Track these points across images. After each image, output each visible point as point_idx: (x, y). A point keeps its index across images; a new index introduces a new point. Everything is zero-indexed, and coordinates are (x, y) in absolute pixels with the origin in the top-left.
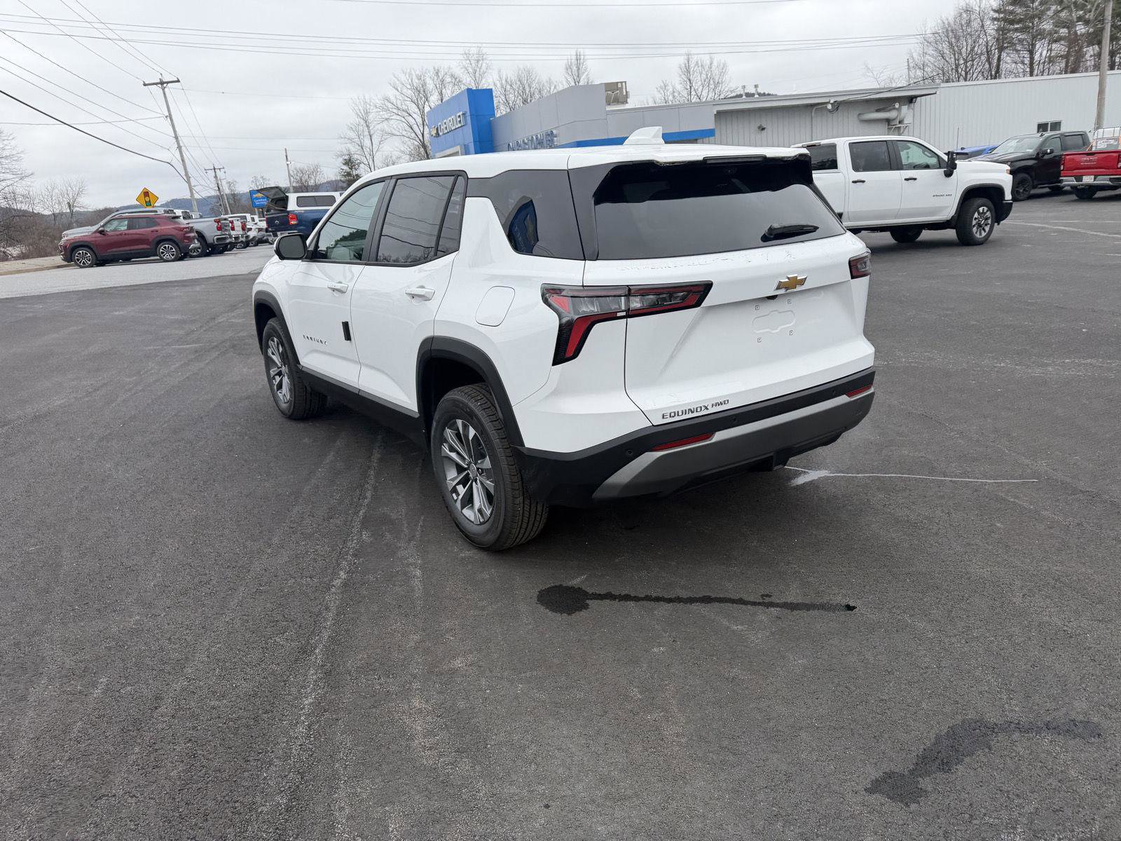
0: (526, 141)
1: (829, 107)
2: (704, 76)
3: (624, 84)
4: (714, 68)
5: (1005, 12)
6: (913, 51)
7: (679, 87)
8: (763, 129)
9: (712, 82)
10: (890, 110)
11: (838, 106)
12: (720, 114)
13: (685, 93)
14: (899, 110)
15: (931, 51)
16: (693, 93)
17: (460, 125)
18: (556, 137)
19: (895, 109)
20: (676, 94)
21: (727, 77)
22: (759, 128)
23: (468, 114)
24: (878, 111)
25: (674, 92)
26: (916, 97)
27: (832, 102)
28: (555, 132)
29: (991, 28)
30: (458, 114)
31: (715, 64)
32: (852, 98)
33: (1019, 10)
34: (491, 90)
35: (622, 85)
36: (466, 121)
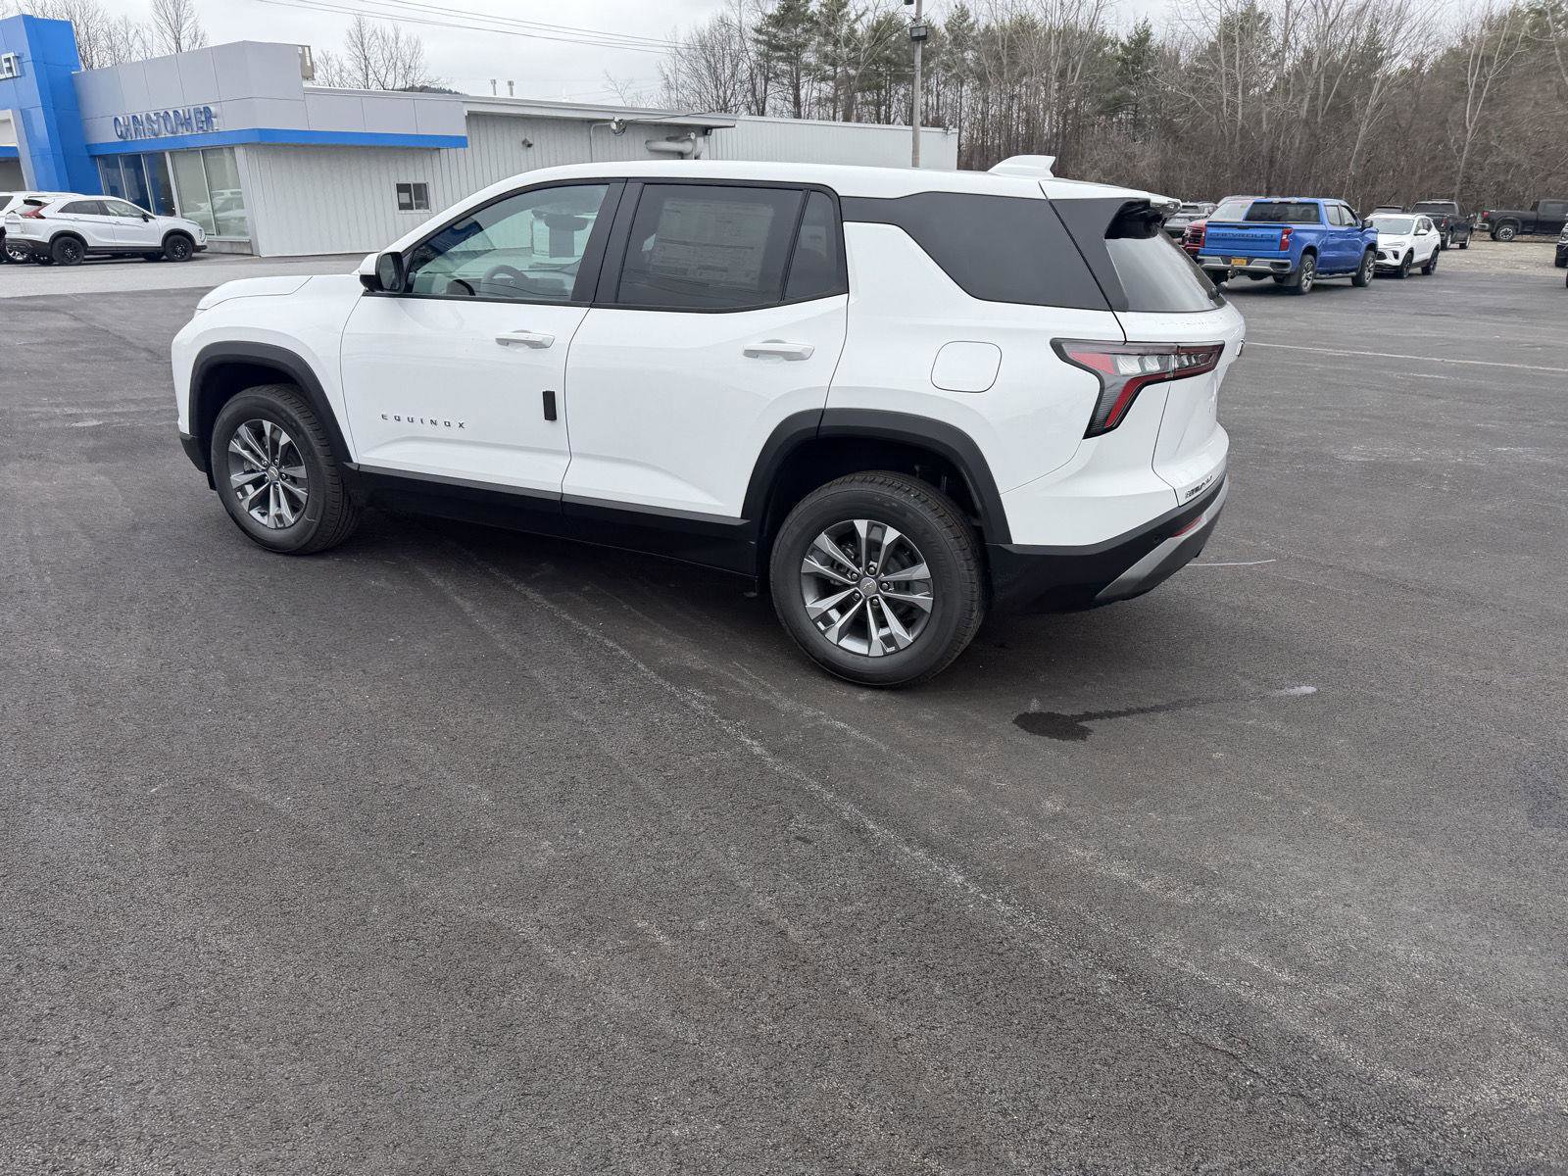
0: (154, 118)
1: (614, 126)
2: (387, 55)
3: (306, 49)
4: (400, 44)
5: (767, 33)
6: (663, 64)
7: (349, 65)
8: (530, 146)
9: (399, 64)
10: (683, 141)
11: (625, 126)
12: (472, 116)
13: (359, 75)
14: (694, 142)
15: (684, 67)
16: (371, 76)
17: (10, 75)
18: (215, 117)
19: (690, 140)
20: (344, 74)
21: (422, 61)
22: (524, 142)
23: (28, 56)
24: (669, 139)
25: (341, 71)
26: (711, 128)
27: (617, 119)
28: (212, 109)
29: (753, 51)
30: (6, 56)
31: (403, 37)
32: (642, 118)
33: (782, 35)
34: (68, 24)
35: (304, 50)
36: (22, 70)
